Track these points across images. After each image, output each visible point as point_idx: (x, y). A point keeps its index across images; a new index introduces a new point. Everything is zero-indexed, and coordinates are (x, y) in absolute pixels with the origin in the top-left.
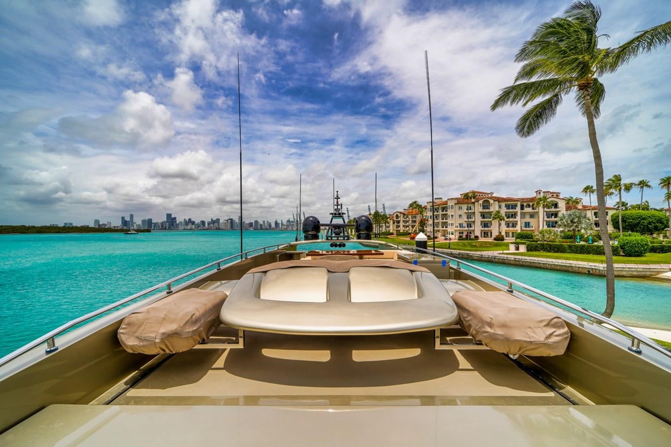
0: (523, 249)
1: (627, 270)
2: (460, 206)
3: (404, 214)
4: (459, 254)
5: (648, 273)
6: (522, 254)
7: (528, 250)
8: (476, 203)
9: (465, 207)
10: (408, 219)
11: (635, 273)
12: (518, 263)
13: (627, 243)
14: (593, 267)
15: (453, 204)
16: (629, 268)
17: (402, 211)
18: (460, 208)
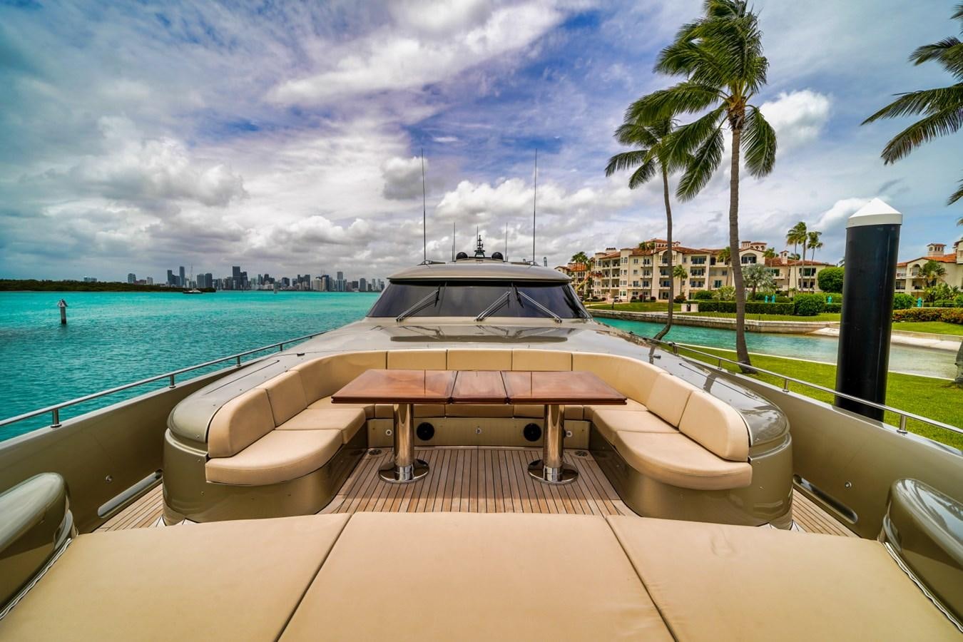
0: (694, 308)
1: (783, 325)
2: (636, 258)
3: (568, 270)
4: (622, 315)
5: (804, 330)
6: (694, 314)
7: (700, 310)
8: (655, 255)
9: (641, 260)
10: (573, 276)
11: (791, 330)
12: (680, 322)
13: (802, 300)
14: (751, 324)
15: (627, 257)
16: (786, 324)
17: (566, 265)
18: (636, 262)
